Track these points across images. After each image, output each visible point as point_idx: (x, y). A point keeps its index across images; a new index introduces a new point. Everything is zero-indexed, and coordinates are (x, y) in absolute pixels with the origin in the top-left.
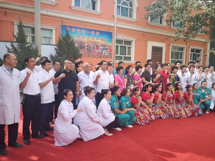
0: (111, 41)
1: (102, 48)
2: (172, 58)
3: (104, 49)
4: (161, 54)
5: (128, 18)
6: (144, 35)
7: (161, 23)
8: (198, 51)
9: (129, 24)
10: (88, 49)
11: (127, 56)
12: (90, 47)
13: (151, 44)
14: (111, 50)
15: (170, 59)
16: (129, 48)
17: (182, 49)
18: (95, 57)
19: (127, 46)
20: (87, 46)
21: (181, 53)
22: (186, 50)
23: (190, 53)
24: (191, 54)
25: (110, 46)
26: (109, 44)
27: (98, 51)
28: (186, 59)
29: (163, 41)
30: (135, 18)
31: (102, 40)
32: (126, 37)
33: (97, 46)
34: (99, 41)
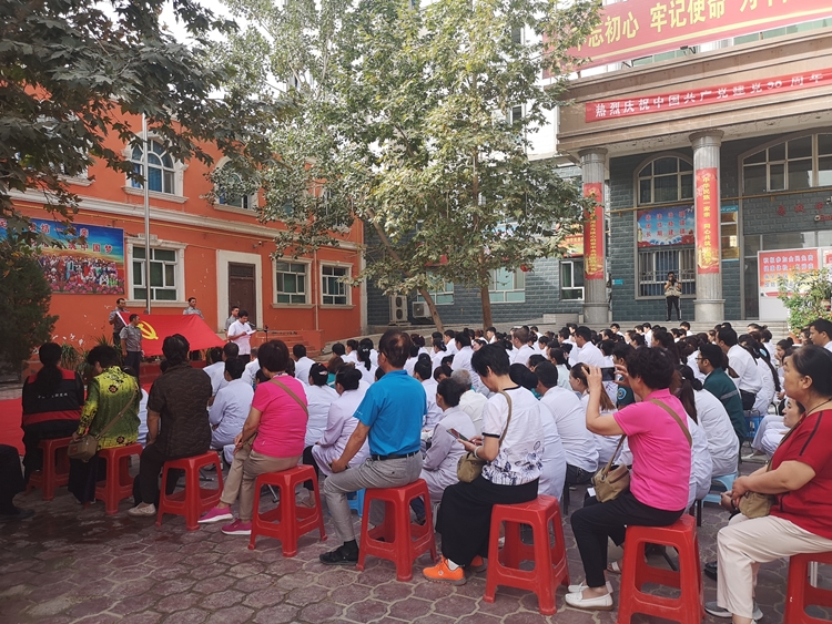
0: (122, 252)
1: (98, 269)
2: (279, 289)
3: (102, 272)
4: (253, 282)
5: (162, 195)
6: (205, 234)
7: (246, 207)
8: (341, 271)
9: (166, 208)
10: (58, 274)
11: (165, 287)
12: (65, 268)
13: (224, 258)
14: (122, 275)
15: (275, 292)
16: (170, 268)
17: (302, 267)
18: (78, 293)
19: (164, 263)
20: (56, 266)
21: (301, 278)
22: (312, 270)
23: (321, 276)
24: (324, 279)
25: (118, 265)
26: (116, 258)
27: (87, 277)
28: (313, 291)
29: (253, 250)
30: (181, 195)
31: (97, 249)
32: (161, 241)
33: (85, 266)
34: (89, 251)
